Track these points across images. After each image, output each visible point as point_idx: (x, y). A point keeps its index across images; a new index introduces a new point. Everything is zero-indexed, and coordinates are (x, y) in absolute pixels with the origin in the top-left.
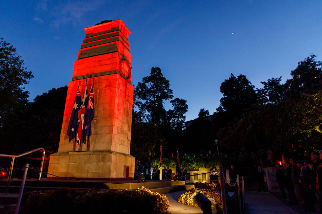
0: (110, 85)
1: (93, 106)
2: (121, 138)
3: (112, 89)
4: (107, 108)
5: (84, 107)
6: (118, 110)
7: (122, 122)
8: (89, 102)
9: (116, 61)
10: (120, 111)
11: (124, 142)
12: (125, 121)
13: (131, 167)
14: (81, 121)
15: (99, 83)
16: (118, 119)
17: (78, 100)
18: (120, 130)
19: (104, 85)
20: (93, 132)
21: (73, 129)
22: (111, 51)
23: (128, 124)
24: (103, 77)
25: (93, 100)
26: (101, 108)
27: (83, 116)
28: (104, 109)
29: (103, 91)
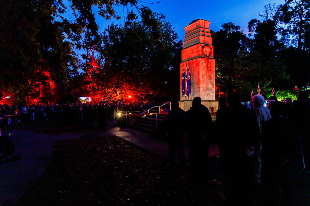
0: (197, 65)
1: (190, 78)
2: (207, 93)
3: (198, 67)
4: (197, 78)
5: (186, 79)
6: (203, 78)
7: (206, 84)
8: (188, 76)
9: (199, 49)
10: (205, 78)
11: (209, 94)
12: (209, 82)
13: (215, 107)
14: (186, 86)
15: (193, 64)
16: (203, 83)
17: (184, 75)
18: (205, 89)
19: (195, 65)
20: (192, 91)
21: (183, 90)
22: (197, 43)
23: (212, 83)
24: (194, 60)
25: (190, 75)
26: (194, 78)
27: (186, 83)
28: (196, 78)
29: (195, 69)
